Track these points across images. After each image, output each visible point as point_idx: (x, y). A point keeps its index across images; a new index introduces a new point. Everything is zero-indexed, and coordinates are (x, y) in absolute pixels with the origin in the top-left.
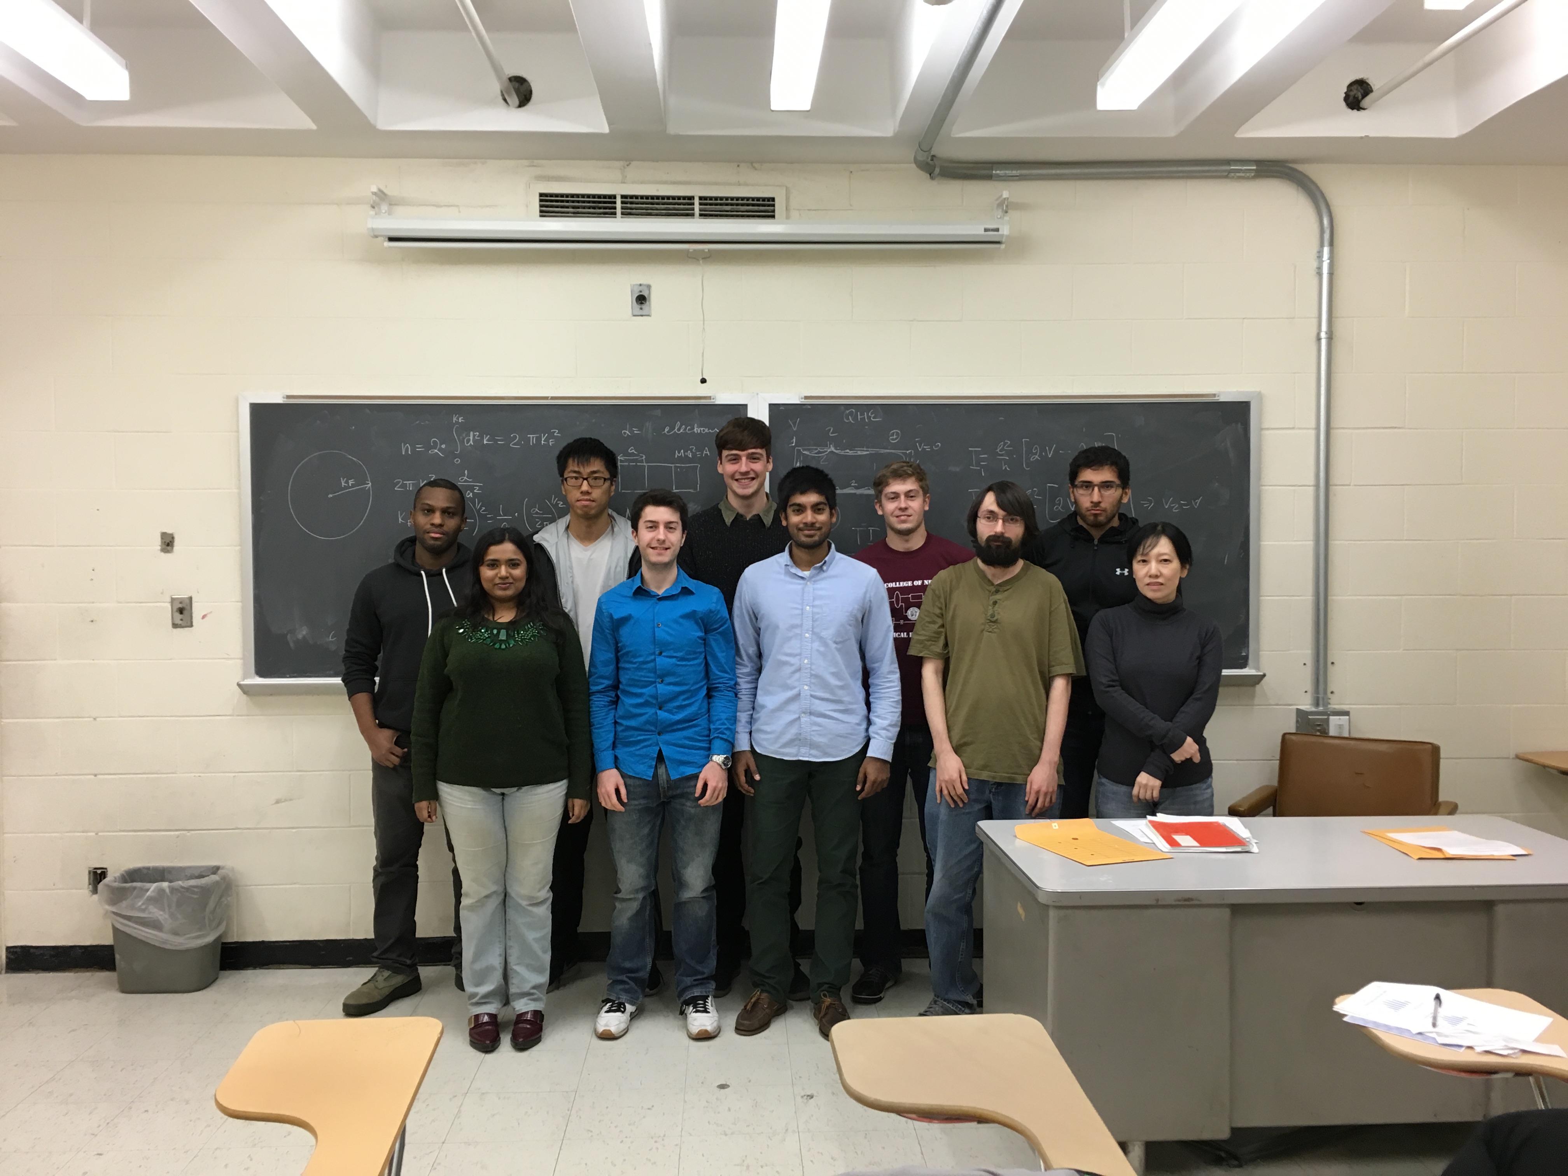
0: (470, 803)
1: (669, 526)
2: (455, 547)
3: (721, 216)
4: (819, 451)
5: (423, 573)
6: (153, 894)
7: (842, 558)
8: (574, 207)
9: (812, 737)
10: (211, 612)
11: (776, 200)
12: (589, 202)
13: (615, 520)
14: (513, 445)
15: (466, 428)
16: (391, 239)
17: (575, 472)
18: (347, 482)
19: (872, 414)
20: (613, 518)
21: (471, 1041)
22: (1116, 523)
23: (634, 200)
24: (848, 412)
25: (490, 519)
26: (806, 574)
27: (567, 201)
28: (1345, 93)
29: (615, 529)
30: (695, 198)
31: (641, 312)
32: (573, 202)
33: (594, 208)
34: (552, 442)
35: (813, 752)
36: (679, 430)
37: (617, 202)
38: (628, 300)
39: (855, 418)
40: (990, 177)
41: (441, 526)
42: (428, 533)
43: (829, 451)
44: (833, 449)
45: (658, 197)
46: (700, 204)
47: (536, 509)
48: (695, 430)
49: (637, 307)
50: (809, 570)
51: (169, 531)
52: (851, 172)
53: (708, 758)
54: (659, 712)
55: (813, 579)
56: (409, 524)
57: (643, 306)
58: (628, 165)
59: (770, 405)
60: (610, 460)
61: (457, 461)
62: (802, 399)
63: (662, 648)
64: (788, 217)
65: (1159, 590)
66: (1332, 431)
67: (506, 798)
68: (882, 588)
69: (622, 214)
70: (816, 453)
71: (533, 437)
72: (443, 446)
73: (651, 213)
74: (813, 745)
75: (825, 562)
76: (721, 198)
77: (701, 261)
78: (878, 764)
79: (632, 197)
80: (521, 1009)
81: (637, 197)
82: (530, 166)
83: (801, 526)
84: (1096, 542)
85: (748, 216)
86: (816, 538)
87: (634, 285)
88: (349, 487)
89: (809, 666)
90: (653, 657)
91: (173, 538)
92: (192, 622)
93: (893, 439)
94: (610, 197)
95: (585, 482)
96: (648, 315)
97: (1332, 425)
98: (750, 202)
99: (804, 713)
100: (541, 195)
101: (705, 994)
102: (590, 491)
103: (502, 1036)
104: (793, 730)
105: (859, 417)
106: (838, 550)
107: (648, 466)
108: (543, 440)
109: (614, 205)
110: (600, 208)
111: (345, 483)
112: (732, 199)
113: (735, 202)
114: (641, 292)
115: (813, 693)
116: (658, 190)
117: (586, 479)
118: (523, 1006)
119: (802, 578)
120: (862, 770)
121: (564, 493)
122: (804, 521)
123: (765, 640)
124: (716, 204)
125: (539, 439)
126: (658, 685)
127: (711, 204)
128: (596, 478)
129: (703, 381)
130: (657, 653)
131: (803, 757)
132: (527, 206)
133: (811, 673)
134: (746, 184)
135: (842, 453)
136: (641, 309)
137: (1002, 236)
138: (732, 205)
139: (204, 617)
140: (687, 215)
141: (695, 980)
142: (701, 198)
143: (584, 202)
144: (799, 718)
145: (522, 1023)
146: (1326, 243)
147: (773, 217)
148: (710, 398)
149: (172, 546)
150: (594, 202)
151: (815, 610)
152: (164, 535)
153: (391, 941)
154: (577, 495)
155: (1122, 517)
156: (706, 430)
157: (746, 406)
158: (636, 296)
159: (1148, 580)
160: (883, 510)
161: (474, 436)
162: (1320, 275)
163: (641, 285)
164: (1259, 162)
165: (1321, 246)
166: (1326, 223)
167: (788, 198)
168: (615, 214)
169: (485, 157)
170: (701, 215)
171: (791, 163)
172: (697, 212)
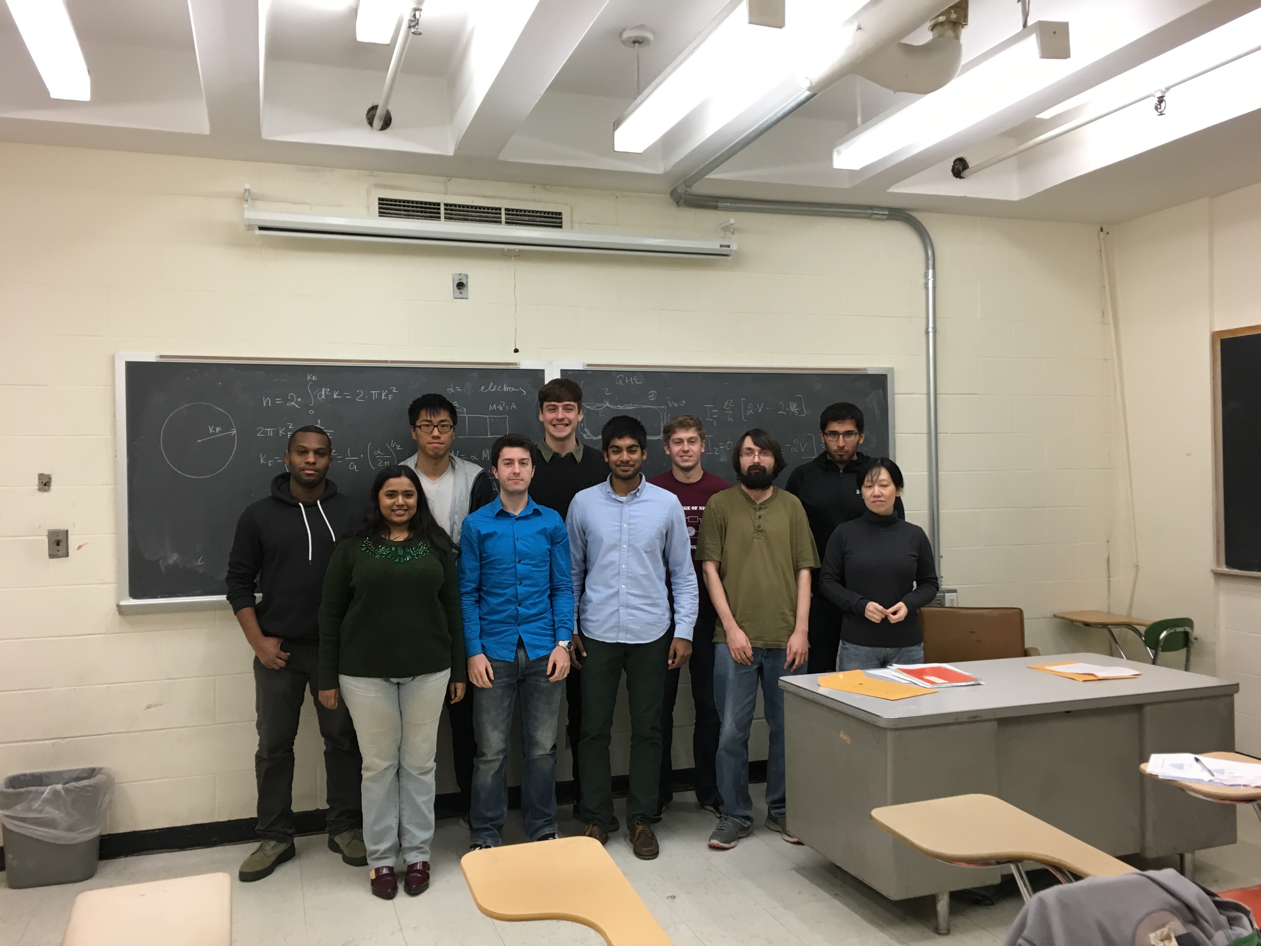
0: (373, 692)
1: (522, 462)
2: (324, 482)
3: (521, 224)
4: (598, 406)
5: (301, 504)
6: (48, 796)
7: (650, 487)
8: (404, 211)
9: (628, 625)
10: (86, 544)
11: (563, 214)
12: (417, 207)
13: (454, 460)
14: (358, 399)
15: (318, 385)
16: (261, 228)
17: (427, 421)
18: (214, 429)
19: (636, 378)
20: (452, 458)
21: (373, 889)
22: (855, 458)
23: (453, 208)
24: (618, 377)
25: (339, 459)
26: (623, 499)
27: (400, 206)
28: (952, 166)
29: (456, 467)
30: (502, 209)
31: (460, 296)
32: (404, 206)
33: (422, 212)
34: (390, 397)
35: (629, 636)
36: (492, 388)
37: (441, 209)
38: (450, 286)
39: (624, 381)
40: (716, 208)
41: (314, 464)
42: (304, 470)
43: (605, 406)
44: (608, 405)
45: (472, 207)
46: (506, 214)
47: (378, 452)
48: (505, 389)
49: (457, 291)
50: (626, 496)
51: (46, 473)
52: (617, 197)
53: (555, 642)
54: (519, 608)
55: (629, 503)
56: (270, 464)
57: (463, 291)
58: (449, 181)
59: (561, 370)
60: (453, 412)
61: (312, 412)
62: (585, 366)
63: (521, 557)
64: (572, 228)
65: (883, 506)
66: (938, 396)
67: (401, 687)
68: (681, 510)
69: (445, 218)
70: (596, 408)
71: (375, 393)
72: (299, 400)
73: (468, 219)
74: (628, 631)
75: (638, 490)
76: (521, 211)
77: (513, 258)
78: (685, 642)
79: (451, 205)
80: (412, 861)
81: (455, 205)
82: (370, 176)
83: (619, 463)
84: (841, 471)
85: (541, 226)
86: (630, 473)
87: (455, 274)
88: (216, 434)
89: (626, 570)
90: (513, 565)
91: (50, 479)
92: (68, 553)
93: (651, 398)
94: (434, 204)
95: (436, 428)
96: (466, 298)
97: (938, 392)
98: (542, 214)
99: (622, 606)
100: (380, 199)
101: (553, 832)
102: (440, 436)
103: (398, 885)
104: (613, 621)
105: (627, 381)
106: (647, 481)
107: (468, 417)
108: (383, 395)
109: (439, 211)
110: (426, 212)
111: (212, 430)
112: (529, 211)
113: (530, 214)
114: (460, 280)
115: (629, 591)
116: (473, 201)
117: (436, 426)
118: (415, 858)
119: (621, 502)
120: (672, 647)
121: (414, 438)
122: (621, 459)
123: (592, 549)
124: (517, 215)
125: (380, 395)
126: (518, 587)
127: (513, 215)
128: (443, 426)
129: (516, 351)
130: (517, 561)
131: (621, 640)
132: (368, 208)
133: (627, 575)
134: (540, 201)
135: (615, 407)
136: (461, 293)
137: (732, 250)
138: (529, 216)
139: (79, 548)
140: (496, 222)
141: (545, 821)
142: (506, 209)
143: (413, 207)
144: (618, 610)
145: (413, 872)
146: (931, 267)
147: (561, 227)
148: (516, 364)
149: (49, 486)
150: (421, 207)
151: (631, 527)
152: (41, 476)
153: (274, 817)
154: (430, 439)
155: (859, 454)
156: (513, 389)
157: (543, 370)
158: (457, 282)
159: (873, 499)
160: (670, 451)
161: (326, 391)
162: (927, 288)
163: (460, 274)
164: (890, 209)
165: (927, 268)
166: (930, 253)
167: (572, 214)
168: (439, 218)
169: (333, 166)
170: (506, 223)
171: (573, 188)
172: (503, 220)
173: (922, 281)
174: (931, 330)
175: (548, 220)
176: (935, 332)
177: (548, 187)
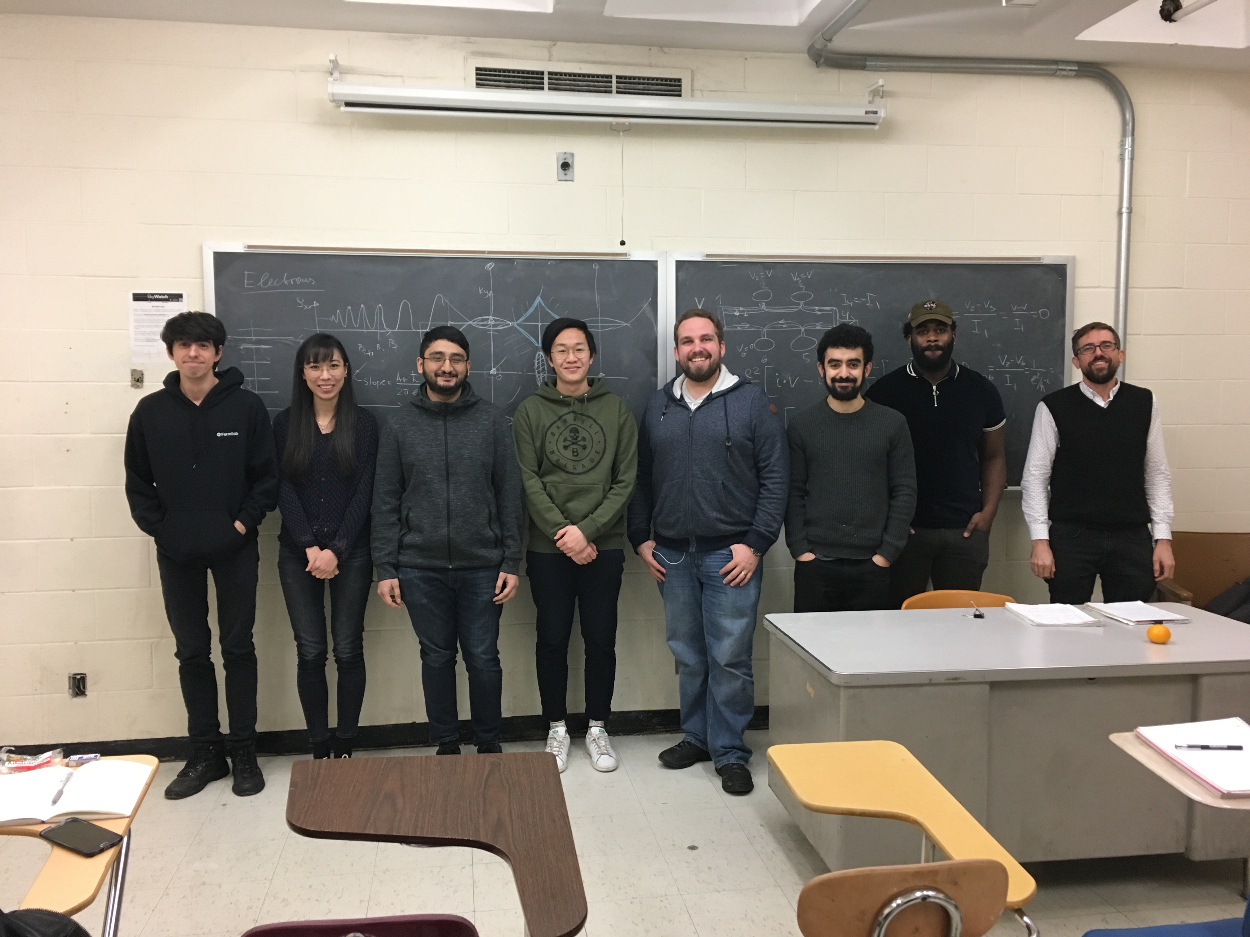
3: (634, 93)
8: (505, 81)
11: (682, 81)
12: (519, 77)
16: (348, 104)
23: (558, 76)
27: (500, 76)
28: (1161, 6)
30: (613, 76)
31: (565, 178)
32: (505, 76)
33: (523, 83)
37: (545, 78)
38: (554, 166)
40: (863, 68)
45: (579, 75)
46: (617, 82)
49: (562, 172)
51: (139, 369)
52: (746, 59)
57: (568, 172)
58: (554, 45)
59: (677, 261)
62: (703, 256)
64: (692, 96)
66: (1130, 290)
69: (550, 88)
73: (575, 89)
76: (634, 78)
77: (621, 133)
79: (556, 74)
81: (561, 74)
82: (467, 42)
85: (657, 95)
87: (559, 153)
91: (142, 374)
94: (537, 73)
96: (572, 181)
97: (1130, 285)
98: (659, 82)
100: (478, 69)
108: (480, 289)
109: (542, 81)
110: (528, 83)
112: (644, 78)
113: (646, 81)
114: (565, 159)
116: (581, 69)
124: (630, 83)
127: (626, 83)
129: (623, 243)
132: (465, 79)
134: (656, 66)
136: (566, 174)
137: (880, 118)
138: (643, 84)
140: (606, 92)
142: (618, 77)
143: (514, 77)
146: (1129, 134)
147: (680, 96)
148: (625, 254)
149: (142, 381)
150: (523, 77)
152: (134, 372)
158: (561, 163)
162: (1122, 159)
163: (565, 153)
164: (1079, 63)
165: (1124, 135)
166: (1128, 116)
167: (692, 80)
168: (543, 89)
169: (426, 32)
170: (618, 92)
171: (695, 49)
172: (614, 89)
173: (1117, 152)
174: (1124, 210)
175: (665, 88)
176: (1130, 212)
177: (666, 49)
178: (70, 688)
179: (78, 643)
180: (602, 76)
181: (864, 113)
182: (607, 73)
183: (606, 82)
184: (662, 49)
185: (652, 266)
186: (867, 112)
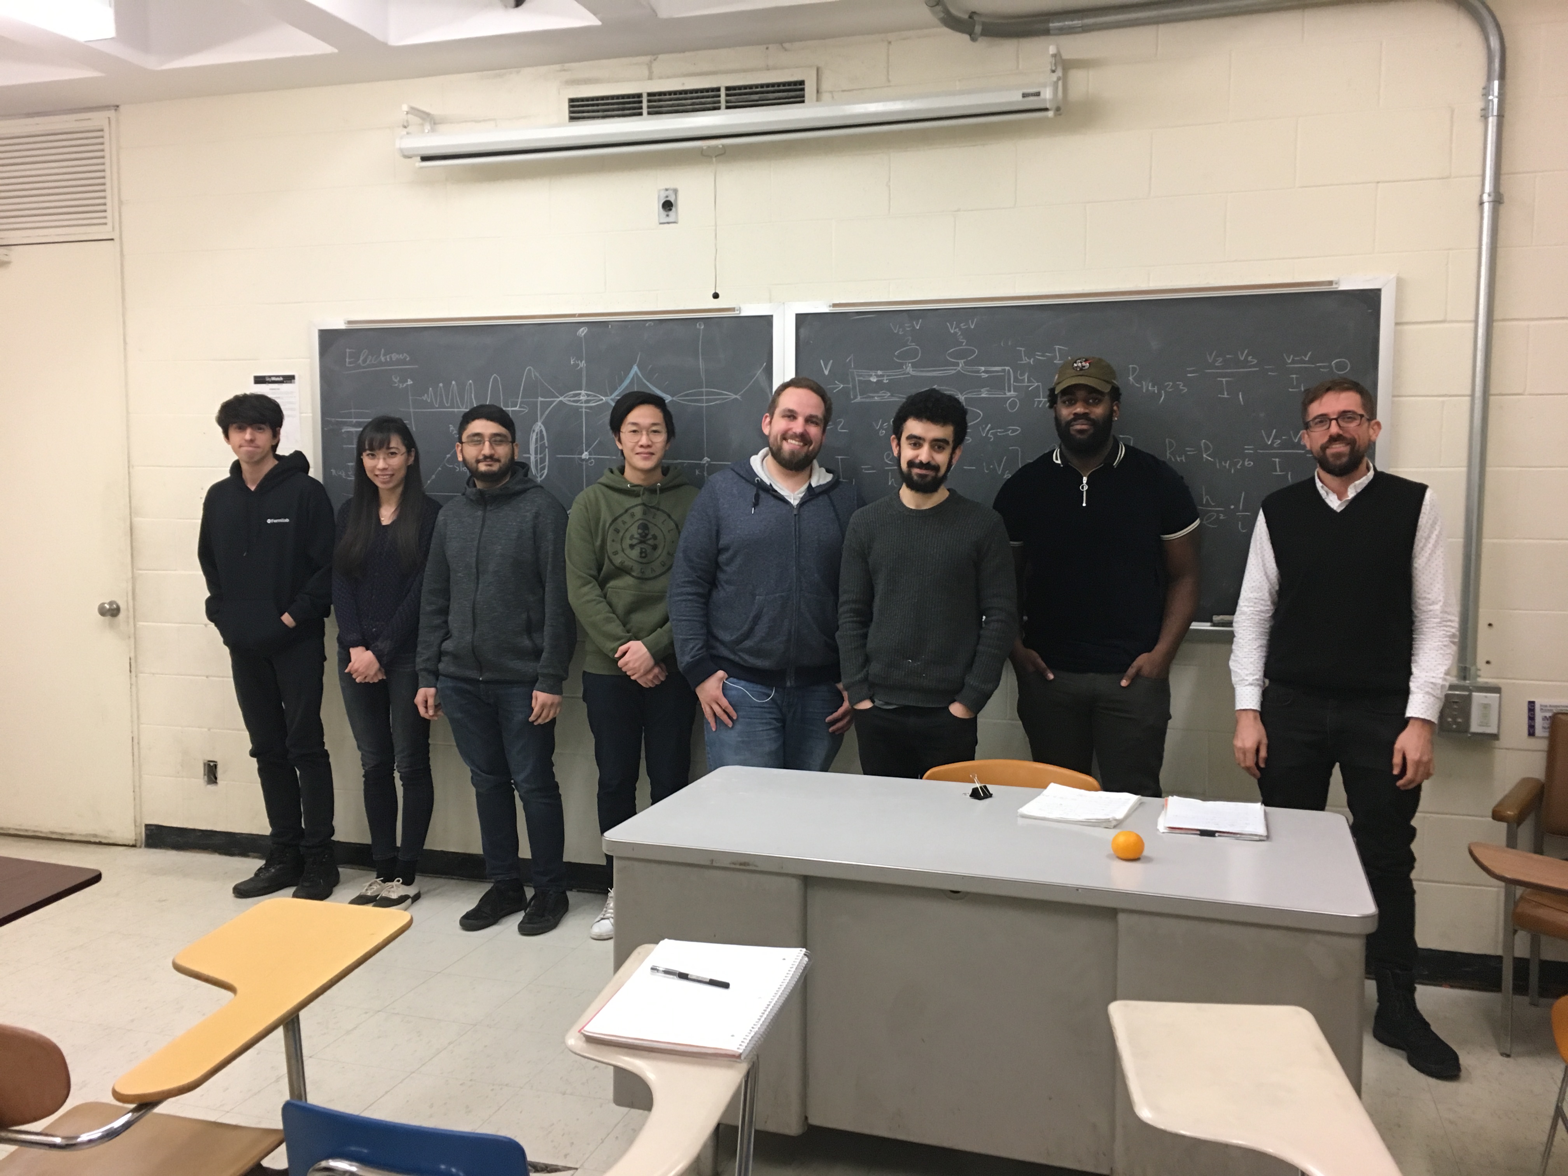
3: (747, 106)
8: (603, 111)
11: (807, 82)
12: (617, 103)
16: (425, 159)
23: (663, 97)
27: (598, 105)
30: (721, 89)
31: (667, 220)
33: (623, 110)
37: (644, 101)
38: (657, 206)
45: (681, 92)
46: (728, 95)
49: (663, 213)
52: (890, 41)
57: (671, 213)
58: (655, 60)
59: (796, 315)
62: (832, 307)
64: (818, 99)
66: (1495, 324)
69: (650, 113)
73: (678, 110)
76: (751, 87)
77: (714, 159)
79: (659, 94)
81: (664, 93)
82: (561, 71)
85: (774, 105)
87: (659, 191)
94: (637, 95)
96: (676, 223)
97: (1496, 316)
98: (776, 88)
100: (572, 100)
108: (572, 360)
109: (641, 104)
110: (628, 109)
112: (761, 86)
113: (759, 89)
114: (667, 197)
116: (683, 84)
124: (741, 94)
125: (569, 359)
127: (735, 95)
132: (555, 114)
134: (775, 68)
136: (668, 216)
137: (1046, 100)
138: (757, 93)
140: (714, 109)
142: (727, 88)
143: (612, 104)
146: (1496, 75)
147: (803, 102)
148: (733, 309)
150: (622, 103)
157: (772, 317)
158: (664, 202)
162: (1485, 118)
163: (667, 190)
165: (1489, 79)
166: (1494, 48)
167: (818, 80)
168: (641, 114)
169: (518, 66)
170: (728, 108)
171: (824, 39)
172: (723, 104)
174: (1487, 197)
175: (785, 94)
176: (1496, 200)
177: (787, 45)
178: (205, 775)
179: (212, 730)
180: (707, 90)
181: (1021, 95)
182: (715, 85)
183: (713, 97)
184: (782, 46)
185: (766, 322)
186: (1025, 95)
